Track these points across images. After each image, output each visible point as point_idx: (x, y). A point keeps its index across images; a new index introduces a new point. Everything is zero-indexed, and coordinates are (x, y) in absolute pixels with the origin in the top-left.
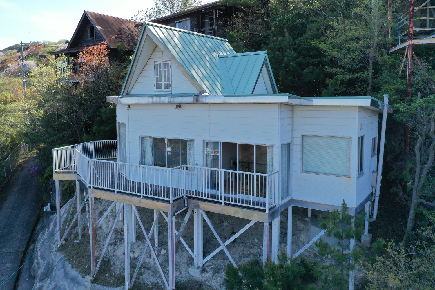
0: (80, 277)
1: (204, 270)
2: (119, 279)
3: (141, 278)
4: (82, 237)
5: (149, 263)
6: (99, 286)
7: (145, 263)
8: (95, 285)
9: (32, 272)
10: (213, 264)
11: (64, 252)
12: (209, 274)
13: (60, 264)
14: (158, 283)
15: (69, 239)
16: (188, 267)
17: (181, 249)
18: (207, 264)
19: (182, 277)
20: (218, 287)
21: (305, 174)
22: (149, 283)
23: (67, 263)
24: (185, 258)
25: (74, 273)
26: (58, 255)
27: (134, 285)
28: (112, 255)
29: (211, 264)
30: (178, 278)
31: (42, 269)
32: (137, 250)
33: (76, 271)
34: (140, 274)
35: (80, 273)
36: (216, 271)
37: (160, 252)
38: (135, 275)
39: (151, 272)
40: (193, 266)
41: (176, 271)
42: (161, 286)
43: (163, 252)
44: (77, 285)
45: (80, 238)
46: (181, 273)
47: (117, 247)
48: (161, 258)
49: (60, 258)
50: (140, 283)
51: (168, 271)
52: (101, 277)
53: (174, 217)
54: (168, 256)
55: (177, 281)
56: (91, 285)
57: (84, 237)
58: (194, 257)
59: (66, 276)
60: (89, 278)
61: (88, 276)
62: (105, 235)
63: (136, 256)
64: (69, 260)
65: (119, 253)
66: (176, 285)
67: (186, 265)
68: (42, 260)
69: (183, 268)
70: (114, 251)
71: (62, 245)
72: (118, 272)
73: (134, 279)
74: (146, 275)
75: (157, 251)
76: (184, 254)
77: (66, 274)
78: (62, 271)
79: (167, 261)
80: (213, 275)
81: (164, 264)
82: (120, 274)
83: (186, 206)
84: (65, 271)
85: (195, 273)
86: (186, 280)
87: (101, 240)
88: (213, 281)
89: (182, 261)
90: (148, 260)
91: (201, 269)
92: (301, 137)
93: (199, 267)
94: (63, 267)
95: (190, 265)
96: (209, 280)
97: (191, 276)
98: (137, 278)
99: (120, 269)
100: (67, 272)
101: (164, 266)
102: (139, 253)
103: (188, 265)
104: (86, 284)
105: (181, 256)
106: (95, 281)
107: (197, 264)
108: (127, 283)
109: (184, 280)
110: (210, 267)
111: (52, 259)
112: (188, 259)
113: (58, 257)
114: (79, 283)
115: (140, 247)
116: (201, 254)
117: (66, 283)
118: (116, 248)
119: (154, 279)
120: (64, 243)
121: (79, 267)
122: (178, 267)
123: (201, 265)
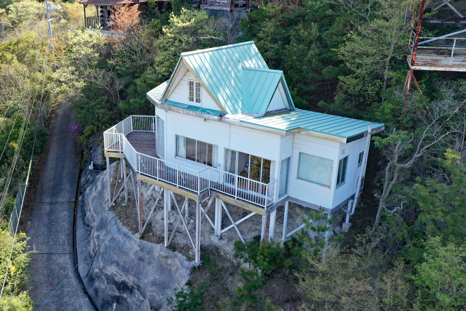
0: (130, 233)
1: (221, 238)
2: (159, 238)
3: (175, 239)
4: (128, 201)
5: (181, 228)
6: (145, 242)
7: (178, 228)
8: (142, 240)
9: (86, 222)
10: (228, 235)
11: (115, 212)
12: (225, 242)
13: (113, 222)
14: (187, 244)
15: (117, 201)
16: (210, 235)
17: (205, 220)
18: (224, 234)
19: (205, 242)
20: (230, 251)
21: (299, 181)
22: (181, 243)
23: (118, 221)
24: (208, 228)
25: (125, 229)
26: (110, 214)
27: (170, 244)
28: (153, 219)
29: (227, 234)
30: (203, 242)
31: (98, 222)
32: (172, 217)
33: (126, 228)
34: (175, 236)
35: (130, 230)
36: (230, 240)
37: (190, 221)
38: (171, 237)
39: (182, 236)
40: (213, 234)
41: (201, 236)
42: (190, 246)
43: (192, 221)
44: (128, 239)
45: (126, 201)
46: (204, 239)
47: (157, 213)
48: (190, 226)
49: (112, 216)
50: (175, 243)
51: (195, 236)
52: (146, 236)
53: (200, 204)
54: (195, 225)
55: (201, 244)
56: (140, 240)
57: (129, 201)
58: (214, 228)
59: (119, 231)
60: (138, 235)
61: (136, 233)
62: (146, 202)
63: (171, 222)
64: (120, 219)
65: (158, 218)
66: (201, 247)
67: (208, 233)
68: (95, 214)
69: (206, 235)
70: (154, 216)
71: (112, 206)
72: (158, 233)
73: (170, 240)
74: (179, 237)
75: (187, 220)
76: (207, 224)
77: (119, 230)
78: (115, 227)
79: (195, 228)
80: (228, 242)
81: (192, 230)
82: (160, 235)
83: (210, 195)
84: (117, 227)
85: (215, 240)
86: (208, 244)
87: (144, 206)
88: (227, 246)
89: (206, 230)
90: (180, 226)
91: (219, 237)
92: (298, 153)
93: (218, 236)
94: (116, 224)
95: (211, 234)
96: (224, 245)
97: (211, 241)
98: (173, 239)
99: (160, 231)
100: (120, 228)
101: (192, 232)
102: (174, 220)
103: (210, 233)
104: (136, 239)
105: (205, 226)
106: (142, 238)
107: (217, 234)
108: (166, 242)
109: (207, 244)
110: (226, 236)
111: (105, 216)
112: (210, 229)
113: (110, 215)
114: (129, 238)
115: (175, 215)
116: (220, 227)
117: (120, 237)
118: (155, 213)
119: (185, 241)
120: (114, 204)
121: (128, 226)
122: (202, 234)
123: (219, 235)
